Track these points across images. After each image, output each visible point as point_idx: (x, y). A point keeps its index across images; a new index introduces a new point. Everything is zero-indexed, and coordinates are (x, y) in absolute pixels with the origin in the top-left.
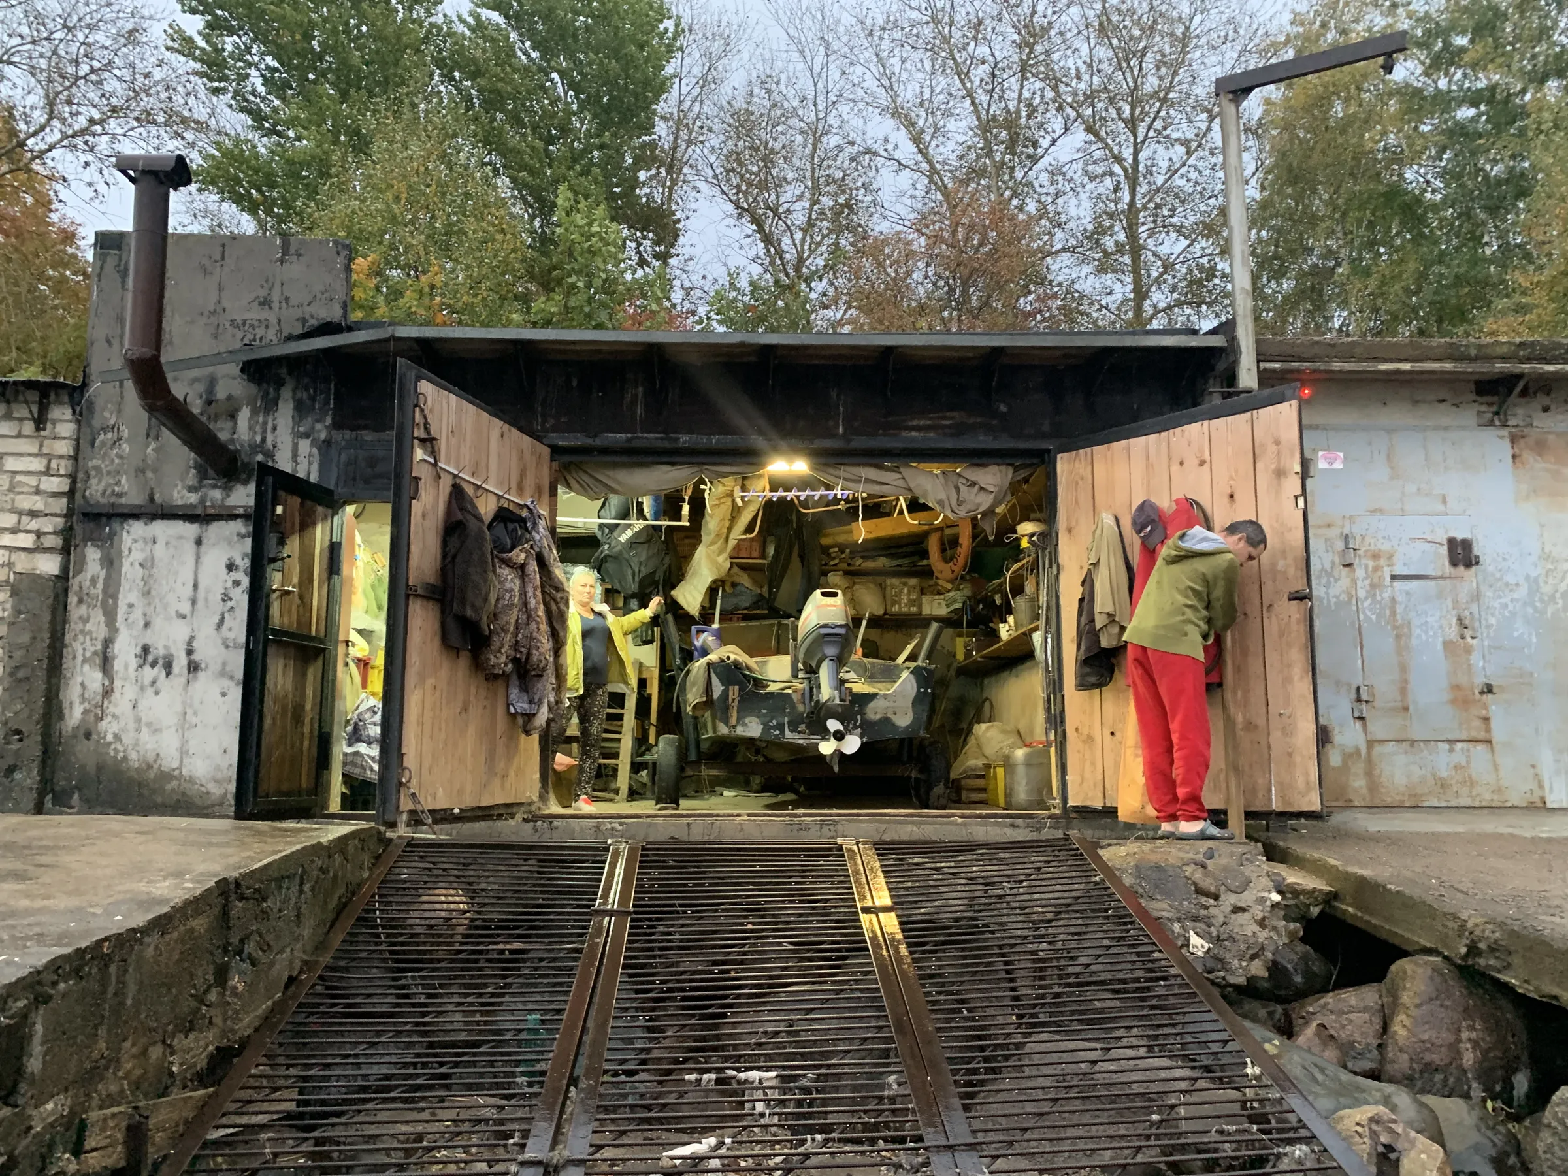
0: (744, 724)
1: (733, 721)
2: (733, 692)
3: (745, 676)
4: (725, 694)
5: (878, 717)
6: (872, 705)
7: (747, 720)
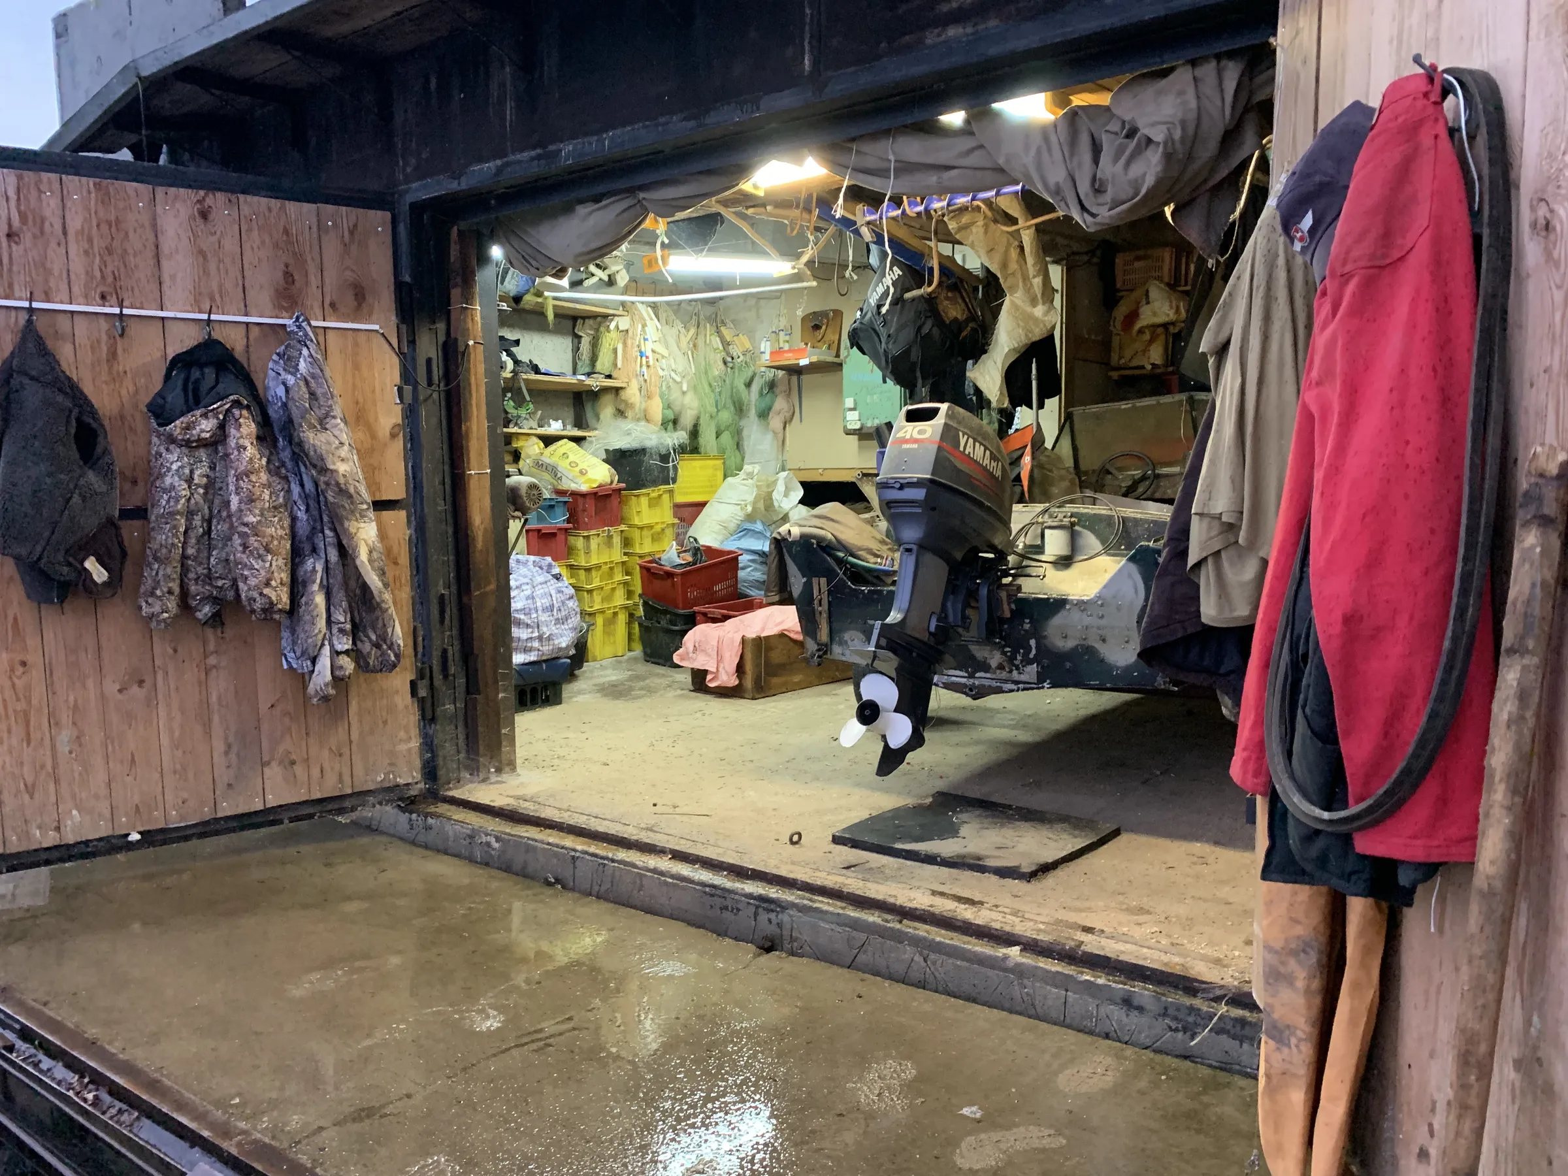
0: (843, 643)
1: (824, 635)
2: (821, 586)
3: (840, 562)
4: (808, 587)
5: (1070, 644)
6: (1057, 621)
7: (847, 636)
